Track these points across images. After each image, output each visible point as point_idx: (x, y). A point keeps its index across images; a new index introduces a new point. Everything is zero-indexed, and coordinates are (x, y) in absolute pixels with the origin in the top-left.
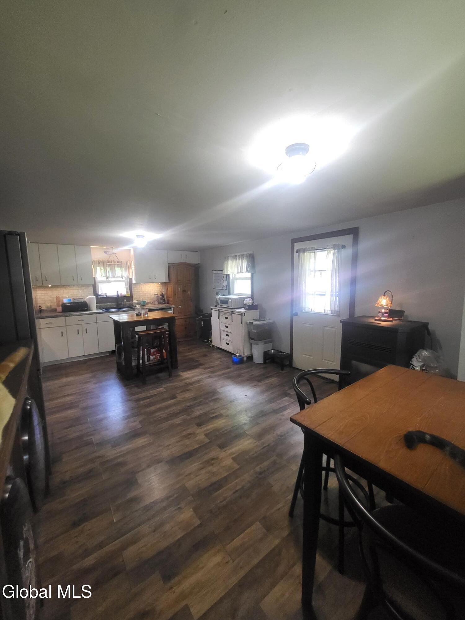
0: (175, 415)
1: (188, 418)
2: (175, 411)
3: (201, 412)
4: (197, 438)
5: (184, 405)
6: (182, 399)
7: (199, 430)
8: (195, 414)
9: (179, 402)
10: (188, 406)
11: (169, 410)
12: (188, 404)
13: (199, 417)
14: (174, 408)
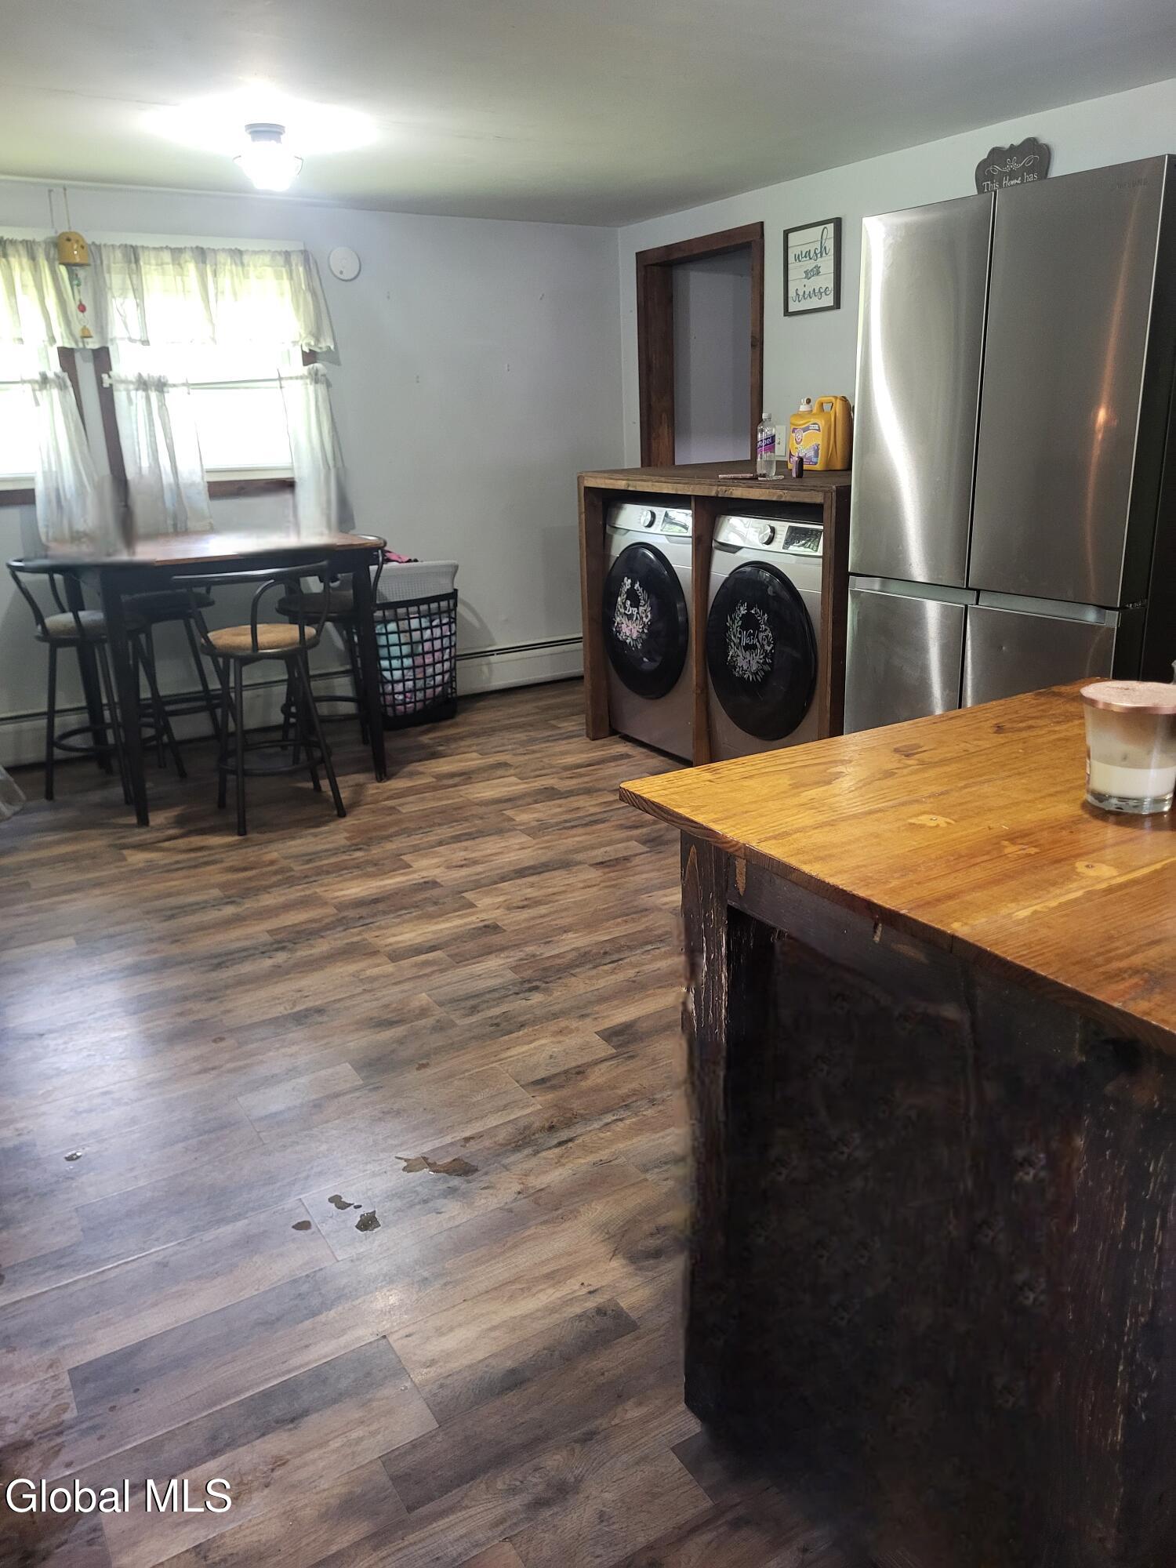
0: (585, 959)
1: (530, 949)
2: (594, 972)
3: (478, 968)
4: (501, 899)
5: (556, 994)
6: (574, 1024)
7: (493, 916)
8: (502, 962)
9: (581, 1010)
10: (536, 988)
11: (620, 977)
12: (537, 998)
13: (489, 951)
14: (601, 983)
